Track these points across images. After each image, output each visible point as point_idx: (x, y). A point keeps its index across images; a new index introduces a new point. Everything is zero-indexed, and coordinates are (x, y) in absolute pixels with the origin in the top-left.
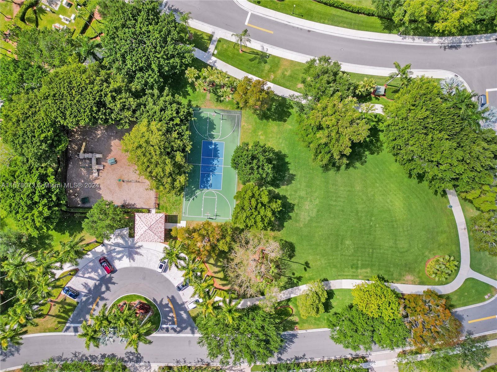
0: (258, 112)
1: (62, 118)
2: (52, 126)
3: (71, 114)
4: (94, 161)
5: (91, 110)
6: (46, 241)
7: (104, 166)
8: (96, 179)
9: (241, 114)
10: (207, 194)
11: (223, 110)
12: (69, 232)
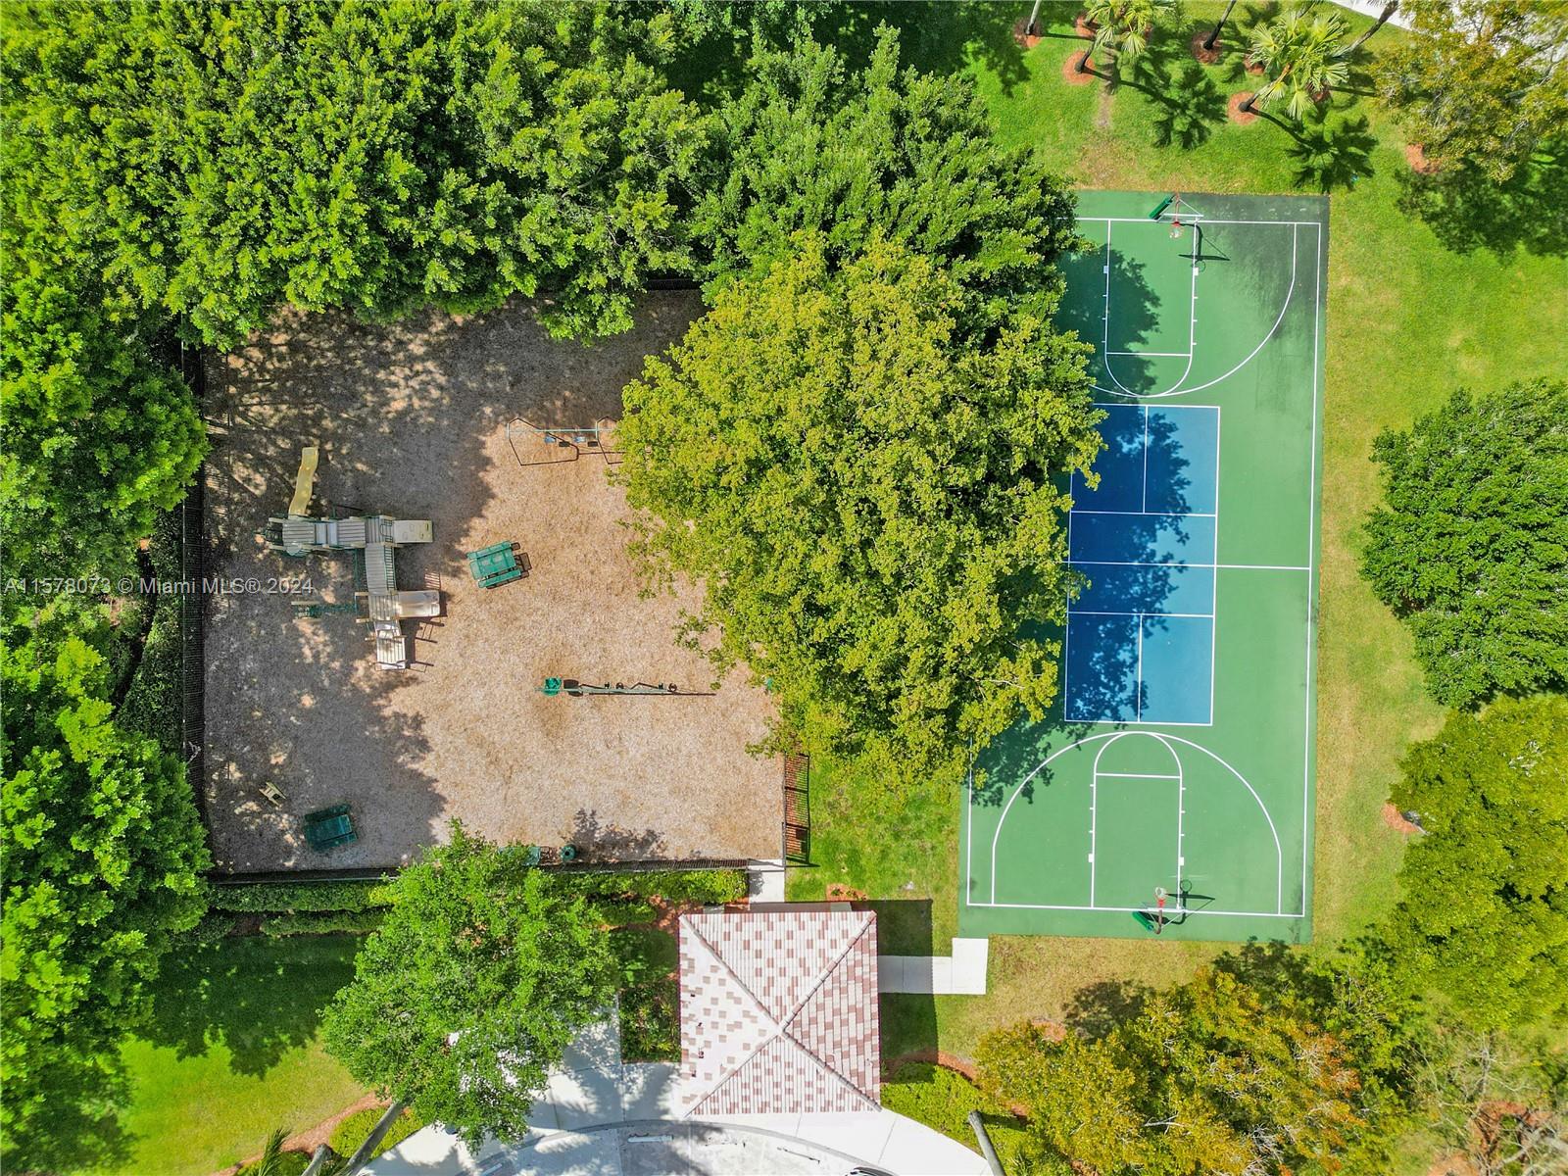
0: (1438, 199)
1: (145, 247)
2: (71, 317)
3: (216, 220)
4: (380, 569)
5: (373, 187)
6: (86, 1109)
7: (444, 598)
8: (394, 681)
9: (1325, 217)
10: (1116, 758)
11: (1204, 200)
12: (232, 1041)
